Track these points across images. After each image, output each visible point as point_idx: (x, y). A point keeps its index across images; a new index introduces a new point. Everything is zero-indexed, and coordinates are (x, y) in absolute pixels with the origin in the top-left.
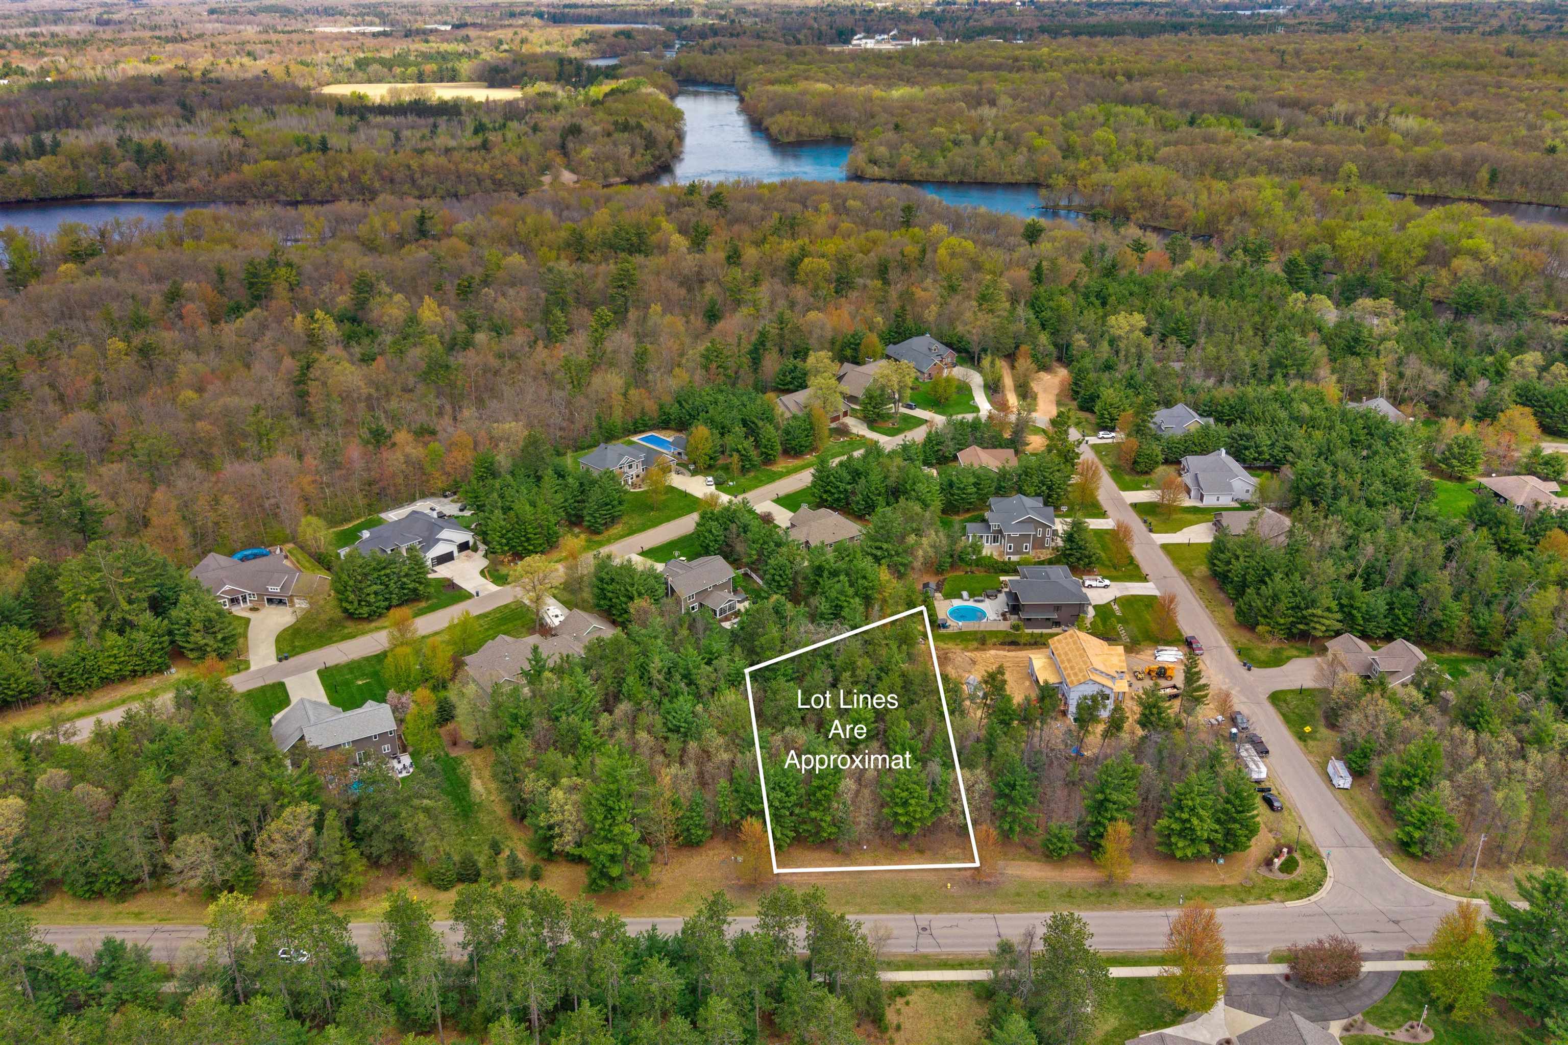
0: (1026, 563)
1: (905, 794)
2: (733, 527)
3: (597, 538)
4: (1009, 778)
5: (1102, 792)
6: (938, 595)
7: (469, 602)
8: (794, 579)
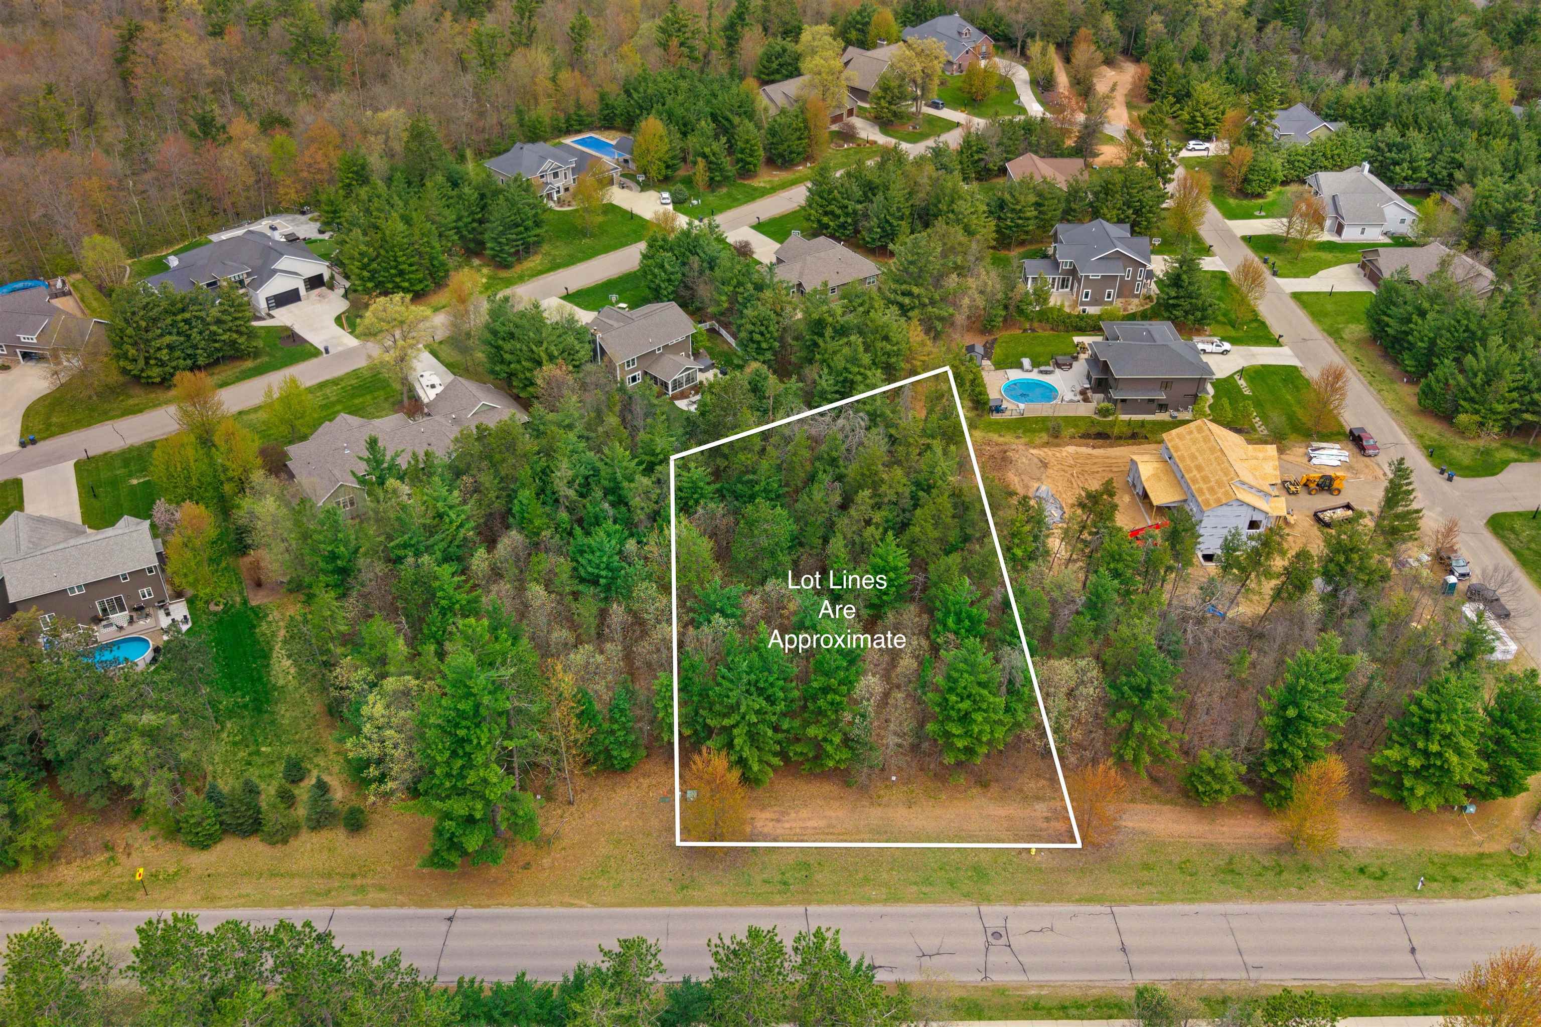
0: (1111, 317)
1: (966, 705)
2: (695, 261)
3: (503, 274)
4: (1140, 679)
5: (1296, 705)
6: (986, 363)
7: (314, 361)
8: (781, 339)
